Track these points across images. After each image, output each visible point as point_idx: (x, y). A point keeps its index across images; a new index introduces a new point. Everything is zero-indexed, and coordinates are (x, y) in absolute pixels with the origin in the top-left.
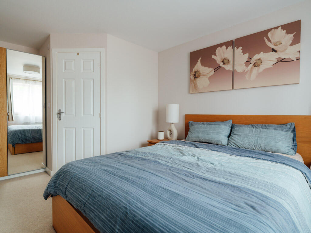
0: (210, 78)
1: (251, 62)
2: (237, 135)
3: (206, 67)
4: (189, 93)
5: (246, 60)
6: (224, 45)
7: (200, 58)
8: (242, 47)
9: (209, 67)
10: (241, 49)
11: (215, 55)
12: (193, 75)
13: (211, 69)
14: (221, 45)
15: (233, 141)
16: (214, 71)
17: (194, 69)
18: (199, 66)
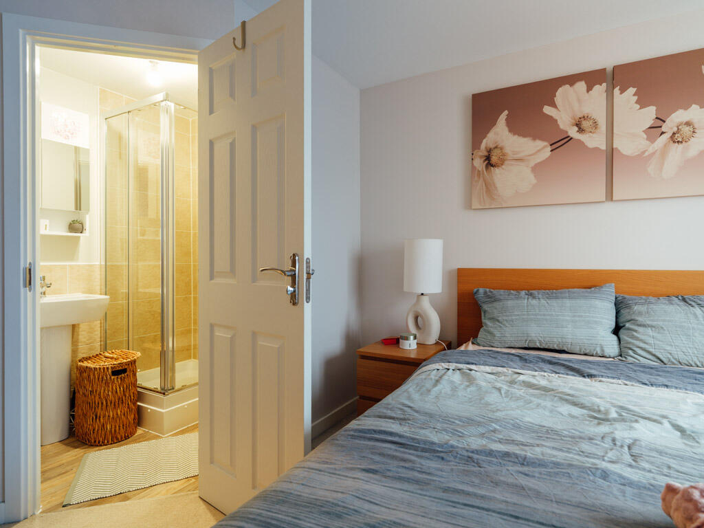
0: (537, 169)
1: (663, 129)
2: (652, 326)
3: (524, 136)
4: (468, 205)
5: (649, 123)
6: (581, 80)
7: (506, 112)
8: (635, 89)
9: (534, 138)
10: (634, 95)
11: (554, 105)
12: (481, 157)
13: (540, 144)
14: (571, 80)
15: (642, 345)
16: (549, 149)
17: (484, 141)
18: (500, 134)
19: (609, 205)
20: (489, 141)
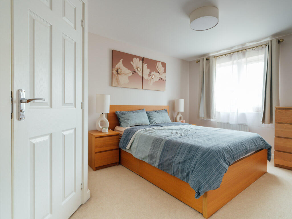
0: (129, 77)
1: (151, 75)
3: (127, 68)
5: (149, 73)
6: (138, 58)
7: (122, 59)
8: (147, 64)
9: (129, 69)
10: (147, 66)
11: (133, 62)
12: (115, 70)
13: (130, 71)
16: (132, 73)
17: (116, 66)
18: (120, 65)
19: (142, 90)
20: (117, 66)
